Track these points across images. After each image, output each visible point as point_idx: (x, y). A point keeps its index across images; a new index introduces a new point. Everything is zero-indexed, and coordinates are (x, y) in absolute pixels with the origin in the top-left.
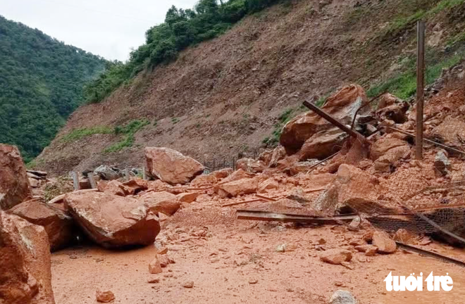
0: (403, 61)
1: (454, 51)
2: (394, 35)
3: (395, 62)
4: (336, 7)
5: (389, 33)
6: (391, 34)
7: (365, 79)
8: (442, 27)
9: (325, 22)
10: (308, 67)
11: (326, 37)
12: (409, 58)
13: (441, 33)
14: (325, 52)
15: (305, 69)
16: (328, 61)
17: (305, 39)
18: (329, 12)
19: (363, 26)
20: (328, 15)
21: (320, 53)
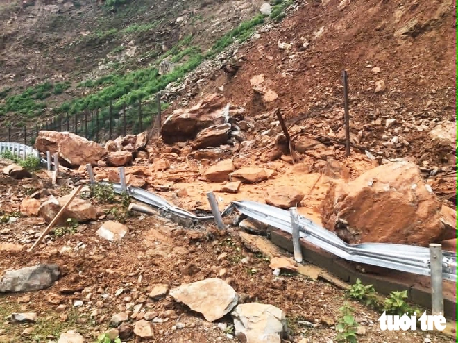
0: (109, 63)
1: (148, 62)
2: (97, 43)
3: (103, 63)
4: (39, 9)
5: (91, 41)
6: (94, 41)
7: (77, 72)
8: (135, 44)
9: (31, 19)
10: (20, 54)
11: (34, 32)
12: (114, 62)
13: (135, 48)
14: (34, 45)
15: (17, 56)
16: (39, 52)
17: (13, 30)
18: (33, 12)
19: (67, 30)
20: (33, 15)
21: (30, 45)
